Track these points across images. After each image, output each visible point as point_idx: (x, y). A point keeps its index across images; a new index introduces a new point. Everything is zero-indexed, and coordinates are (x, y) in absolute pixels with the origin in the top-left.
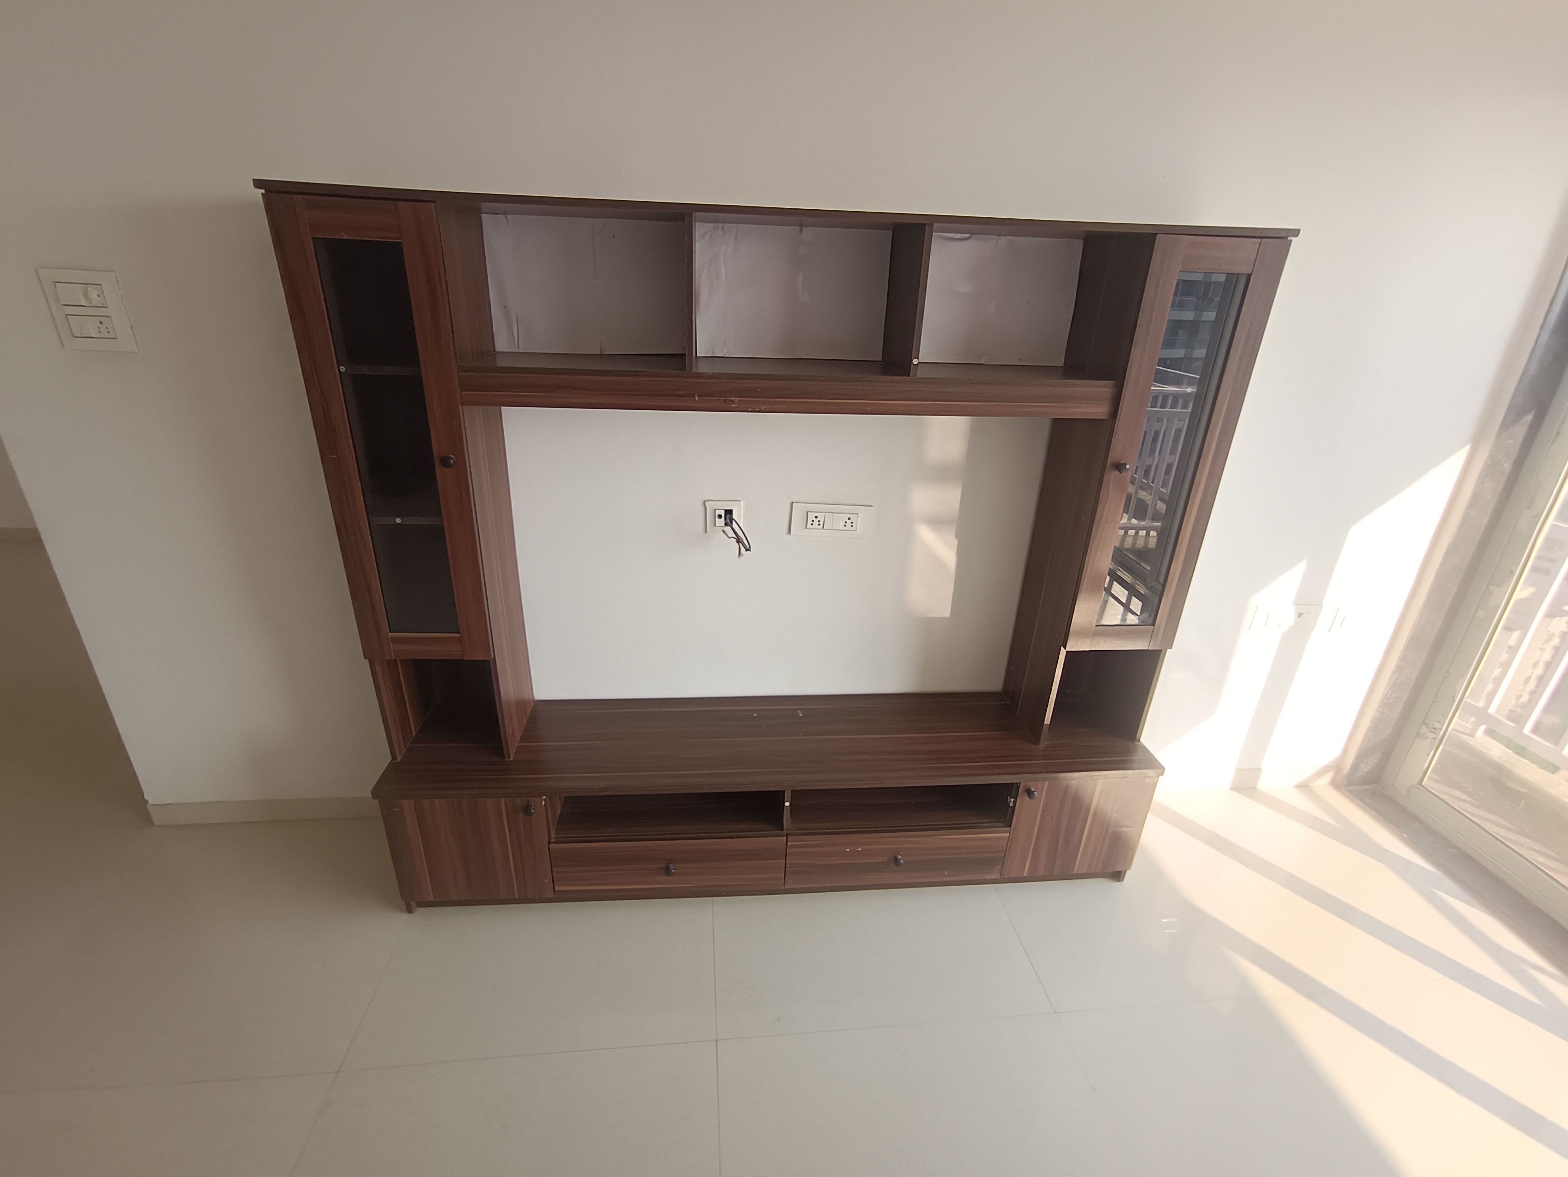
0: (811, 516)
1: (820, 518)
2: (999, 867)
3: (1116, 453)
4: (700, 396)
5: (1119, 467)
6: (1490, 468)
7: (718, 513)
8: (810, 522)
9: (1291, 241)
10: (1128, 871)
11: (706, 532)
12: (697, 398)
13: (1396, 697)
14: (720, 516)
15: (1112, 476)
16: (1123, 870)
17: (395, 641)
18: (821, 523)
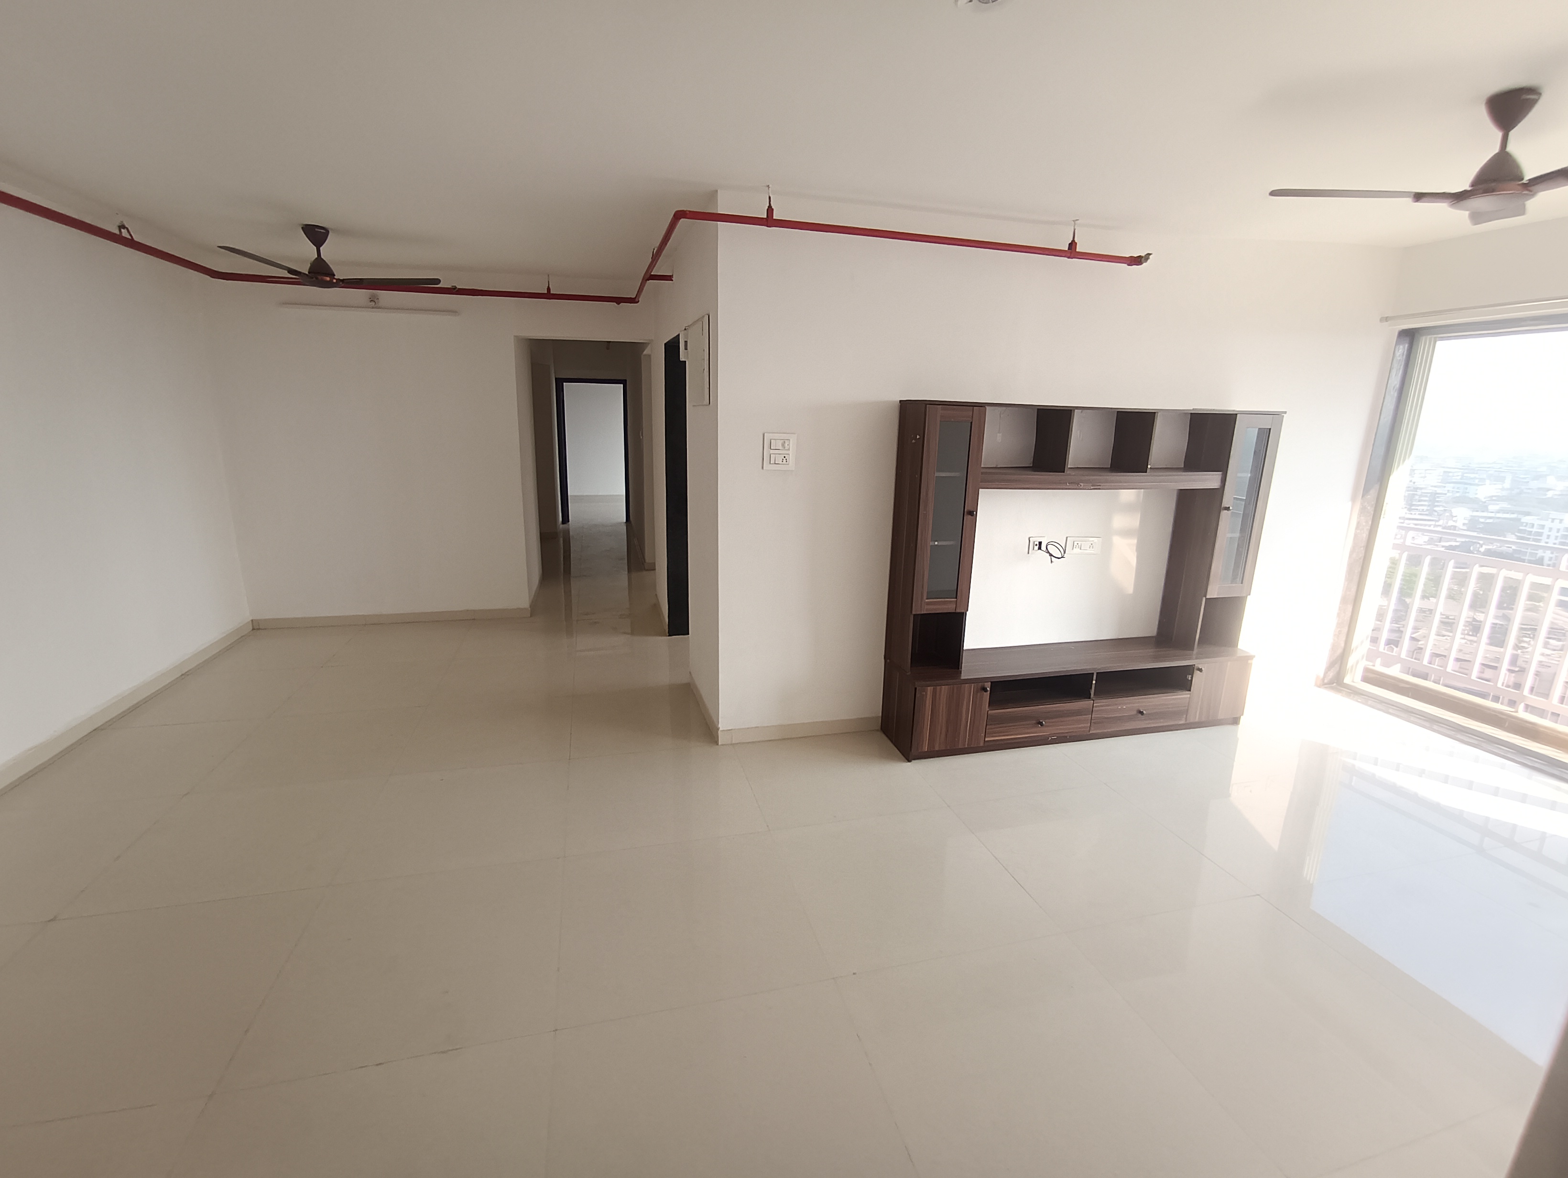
0: (1075, 544)
1: (1079, 545)
2: (1185, 716)
3: (1225, 504)
4: (1069, 483)
5: (1228, 509)
6: (1363, 510)
7: (1035, 543)
8: (1075, 546)
9: (1283, 416)
10: (1242, 717)
11: (1028, 553)
12: (1068, 484)
13: (1340, 631)
14: (1036, 545)
15: (1224, 513)
16: (1238, 716)
17: (928, 604)
18: (1080, 547)
